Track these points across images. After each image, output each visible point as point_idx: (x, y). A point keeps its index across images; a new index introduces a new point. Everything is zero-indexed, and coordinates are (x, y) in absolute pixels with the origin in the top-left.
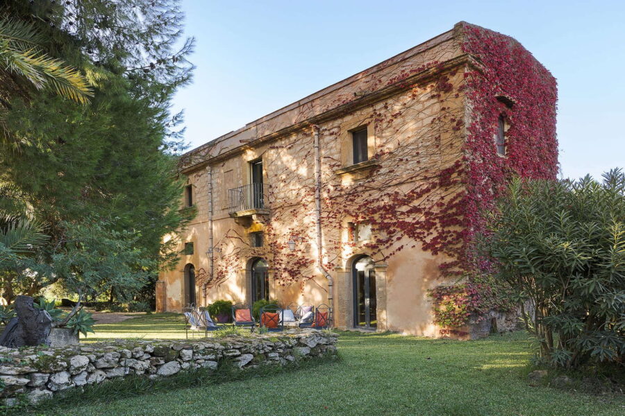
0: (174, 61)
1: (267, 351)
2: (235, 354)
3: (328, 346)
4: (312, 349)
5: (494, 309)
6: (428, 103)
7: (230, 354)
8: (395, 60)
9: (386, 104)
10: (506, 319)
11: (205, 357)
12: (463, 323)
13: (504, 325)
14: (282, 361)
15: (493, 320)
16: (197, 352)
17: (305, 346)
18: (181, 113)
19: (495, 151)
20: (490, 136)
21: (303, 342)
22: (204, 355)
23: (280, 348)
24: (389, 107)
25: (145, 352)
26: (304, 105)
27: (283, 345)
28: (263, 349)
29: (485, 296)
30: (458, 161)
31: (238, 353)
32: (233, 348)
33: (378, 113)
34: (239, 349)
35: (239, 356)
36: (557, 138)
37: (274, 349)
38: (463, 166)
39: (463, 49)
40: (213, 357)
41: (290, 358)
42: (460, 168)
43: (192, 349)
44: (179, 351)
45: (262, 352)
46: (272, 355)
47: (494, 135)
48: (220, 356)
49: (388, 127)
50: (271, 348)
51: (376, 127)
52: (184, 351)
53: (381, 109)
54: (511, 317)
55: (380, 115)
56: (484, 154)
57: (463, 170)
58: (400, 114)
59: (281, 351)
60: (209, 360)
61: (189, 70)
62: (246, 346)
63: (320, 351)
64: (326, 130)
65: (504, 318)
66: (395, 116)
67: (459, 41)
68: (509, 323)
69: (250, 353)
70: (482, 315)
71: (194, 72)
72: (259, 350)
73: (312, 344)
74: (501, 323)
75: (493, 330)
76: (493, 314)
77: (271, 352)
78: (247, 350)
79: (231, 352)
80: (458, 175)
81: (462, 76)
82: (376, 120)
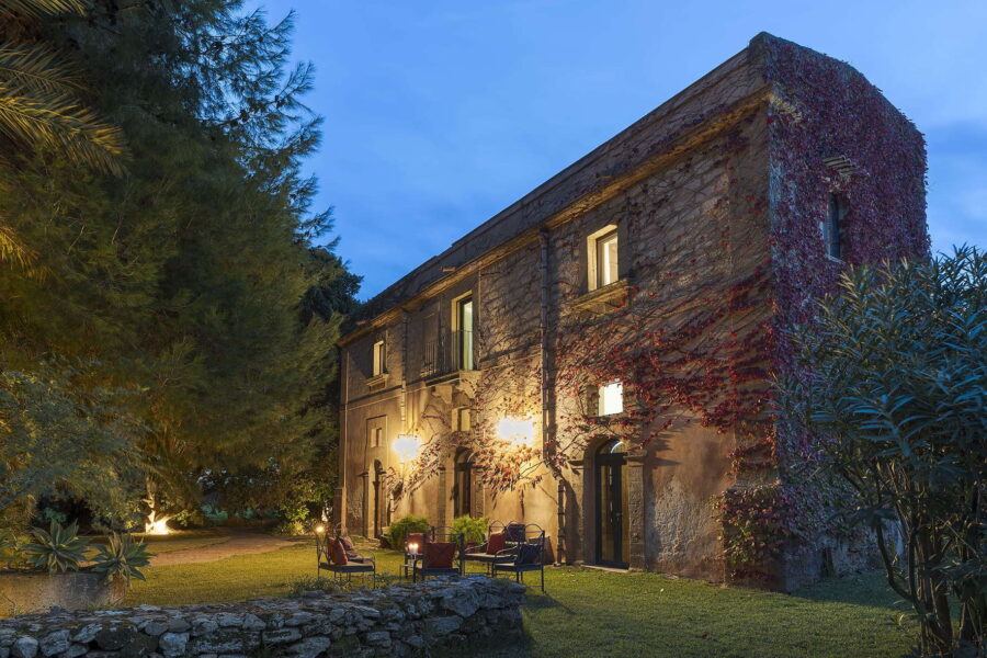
0: (279, 105)
1: (363, 628)
2: (287, 638)
3: (504, 612)
4: (466, 620)
5: (828, 532)
6: (709, 176)
7: (277, 639)
8: (658, 114)
9: (646, 185)
10: (849, 550)
11: (217, 647)
12: (771, 559)
13: (847, 561)
14: (397, 648)
15: (826, 554)
16: (201, 637)
17: (451, 613)
18: (327, 213)
19: (824, 251)
20: (813, 225)
21: (446, 606)
22: (215, 642)
23: (396, 621)
24: (651, 191)
25: (74, 643)
26: (528, 204)
27: (401, 615)
28: (354, 625)
29: (809, 508)
30: (759, 268)
31: (295, 634)
32: (285, 626)
33: (633, 202)
34: (300, 627)
35: (298, 641)
36: (929, 232)
37: (379, 623)
38: (768, 276)
39: (765, 77)
40: (238, 646)
41: (416, 640)
42: (763, 280)
43: (189, 630)
44: (159, 637)
45: (352, 631)
46: (374, 636)
47: (821, 224)
48: (253, 643)
49: (647, 224)
50: (372, 623)
51: (631, 225)
52: (169, 637)
53: (638, 196)
54: (858, 546)
55: (636, 204)
56: (804, 255)
57: (767, 282)
58: (665, 200)
59: (395, 627)
60: (229, 652)
61: (312, 125)
62: (313, 621)
63: (483, 623)
64: (558, 239)
65: (845, 548)
66: (659, 204)
67: (758, 66)
68: (855, 556)
69: (321, 634)
70: (805, 543)
71: (320, 127)
72: (346, 627)
73: (466, 610)
74: (842, 558)
75: (826, 570)
76: (825, 540)
77: (372, 629)
78: (315, 630)
79: (278, 635)
80: (760, 291)
81: (763, 123)
82: (631, 213)
